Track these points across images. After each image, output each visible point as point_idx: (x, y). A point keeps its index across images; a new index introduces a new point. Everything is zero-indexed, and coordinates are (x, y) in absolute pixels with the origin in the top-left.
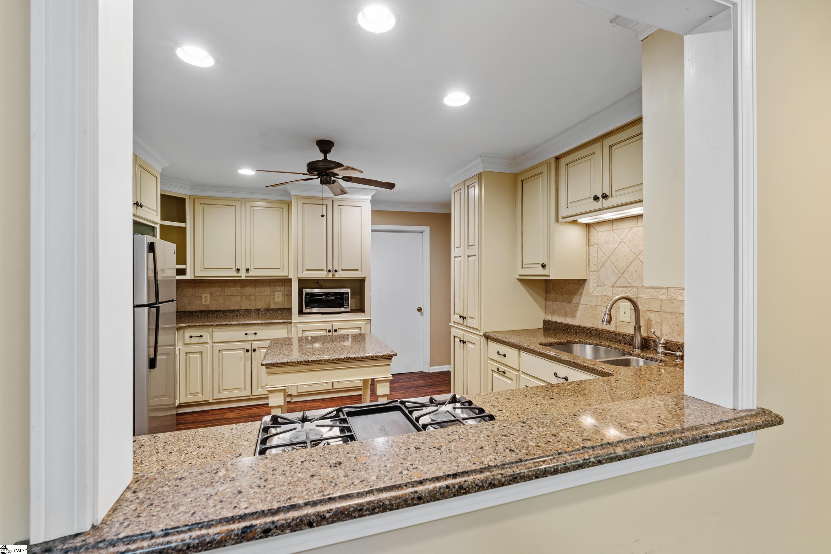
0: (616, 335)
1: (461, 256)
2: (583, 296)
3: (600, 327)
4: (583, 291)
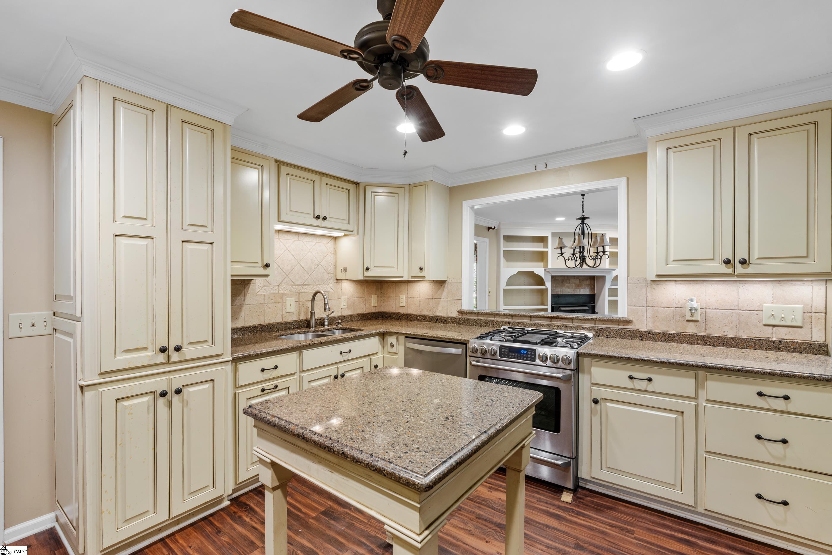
0: (286, 324)
1: (152, 238)
2: (248, 296)
3: (267, 322)
4: (248, 292)
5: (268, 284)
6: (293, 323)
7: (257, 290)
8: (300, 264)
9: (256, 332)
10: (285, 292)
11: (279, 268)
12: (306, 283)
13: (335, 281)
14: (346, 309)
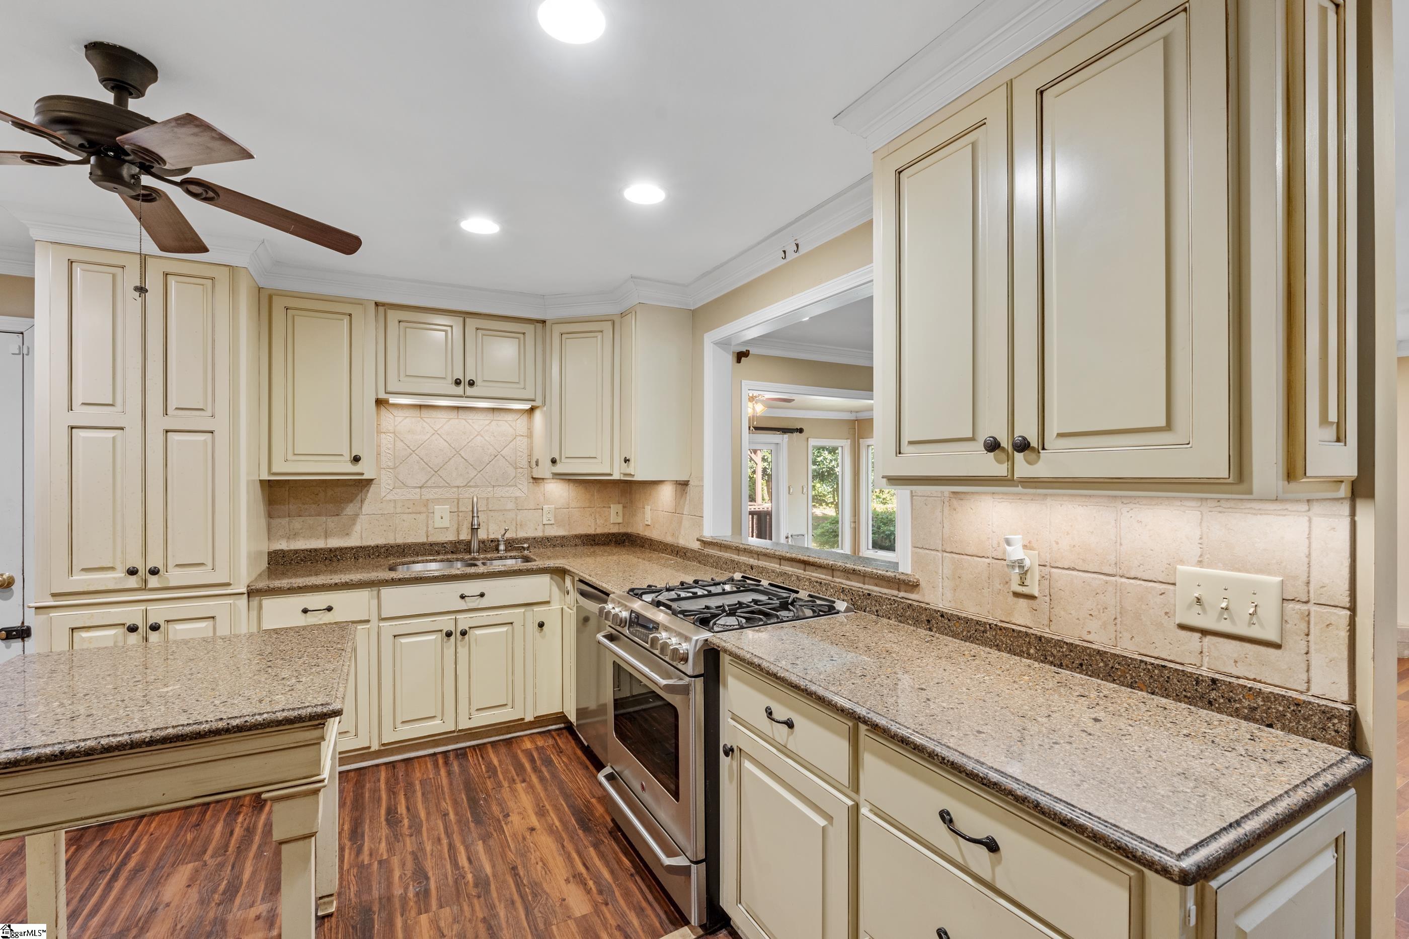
0: (431, 546)
1: (122, 429)
2: (366, 502)
3: (400, 541)
4: (366, 496)
5: (402, 485)
6: (445, 545)
7: (383, 494)
8: (460, 454)
9: (379, 555)
10: (432, 497)
11: (421, 461)
12: (471, 484)
13: (531, 480)
14: (554, 526)
